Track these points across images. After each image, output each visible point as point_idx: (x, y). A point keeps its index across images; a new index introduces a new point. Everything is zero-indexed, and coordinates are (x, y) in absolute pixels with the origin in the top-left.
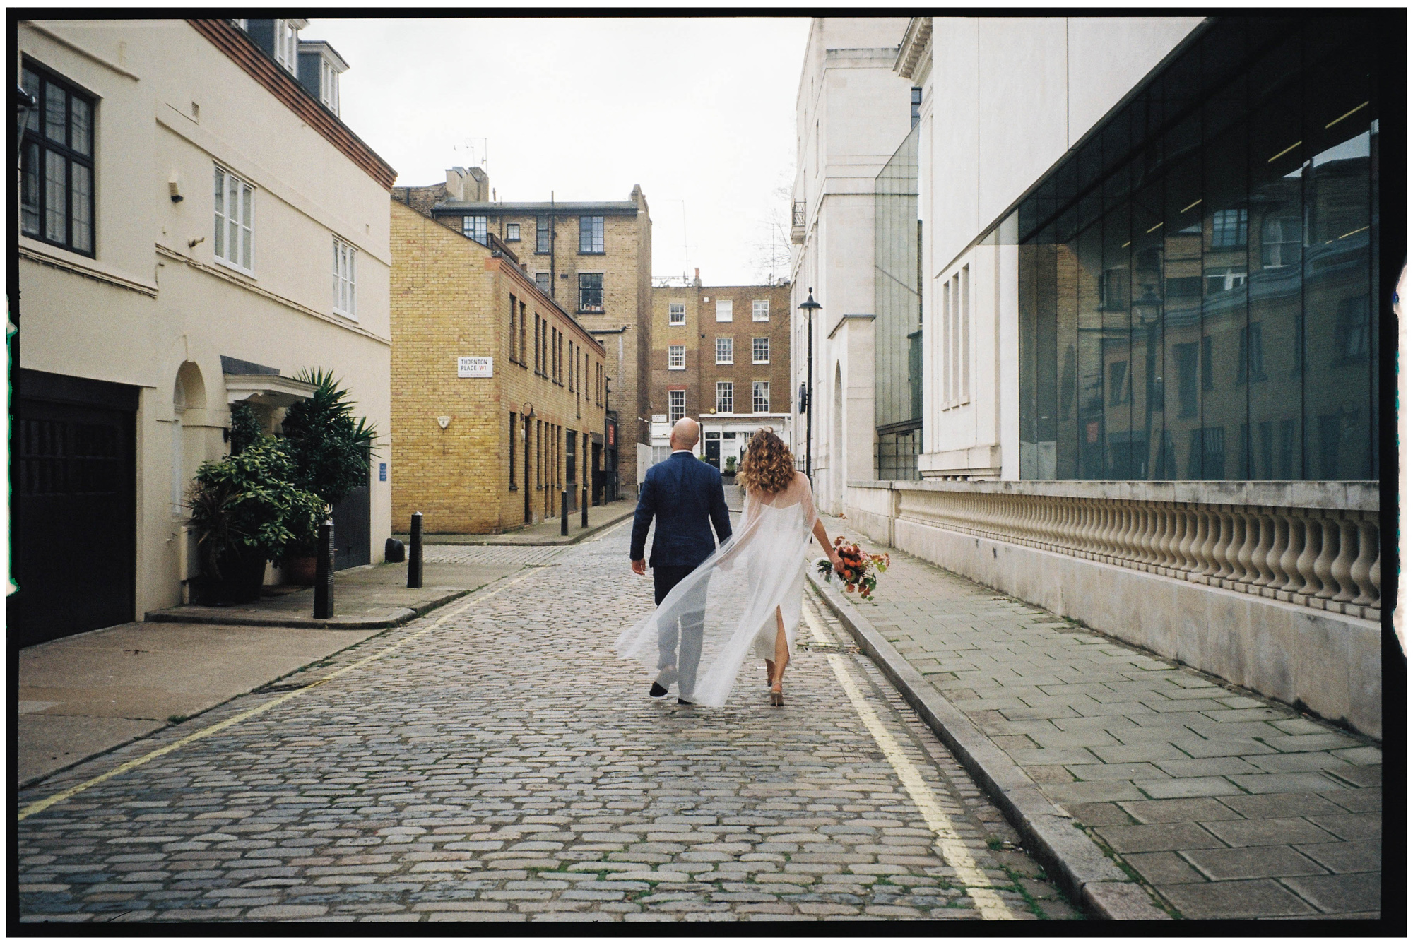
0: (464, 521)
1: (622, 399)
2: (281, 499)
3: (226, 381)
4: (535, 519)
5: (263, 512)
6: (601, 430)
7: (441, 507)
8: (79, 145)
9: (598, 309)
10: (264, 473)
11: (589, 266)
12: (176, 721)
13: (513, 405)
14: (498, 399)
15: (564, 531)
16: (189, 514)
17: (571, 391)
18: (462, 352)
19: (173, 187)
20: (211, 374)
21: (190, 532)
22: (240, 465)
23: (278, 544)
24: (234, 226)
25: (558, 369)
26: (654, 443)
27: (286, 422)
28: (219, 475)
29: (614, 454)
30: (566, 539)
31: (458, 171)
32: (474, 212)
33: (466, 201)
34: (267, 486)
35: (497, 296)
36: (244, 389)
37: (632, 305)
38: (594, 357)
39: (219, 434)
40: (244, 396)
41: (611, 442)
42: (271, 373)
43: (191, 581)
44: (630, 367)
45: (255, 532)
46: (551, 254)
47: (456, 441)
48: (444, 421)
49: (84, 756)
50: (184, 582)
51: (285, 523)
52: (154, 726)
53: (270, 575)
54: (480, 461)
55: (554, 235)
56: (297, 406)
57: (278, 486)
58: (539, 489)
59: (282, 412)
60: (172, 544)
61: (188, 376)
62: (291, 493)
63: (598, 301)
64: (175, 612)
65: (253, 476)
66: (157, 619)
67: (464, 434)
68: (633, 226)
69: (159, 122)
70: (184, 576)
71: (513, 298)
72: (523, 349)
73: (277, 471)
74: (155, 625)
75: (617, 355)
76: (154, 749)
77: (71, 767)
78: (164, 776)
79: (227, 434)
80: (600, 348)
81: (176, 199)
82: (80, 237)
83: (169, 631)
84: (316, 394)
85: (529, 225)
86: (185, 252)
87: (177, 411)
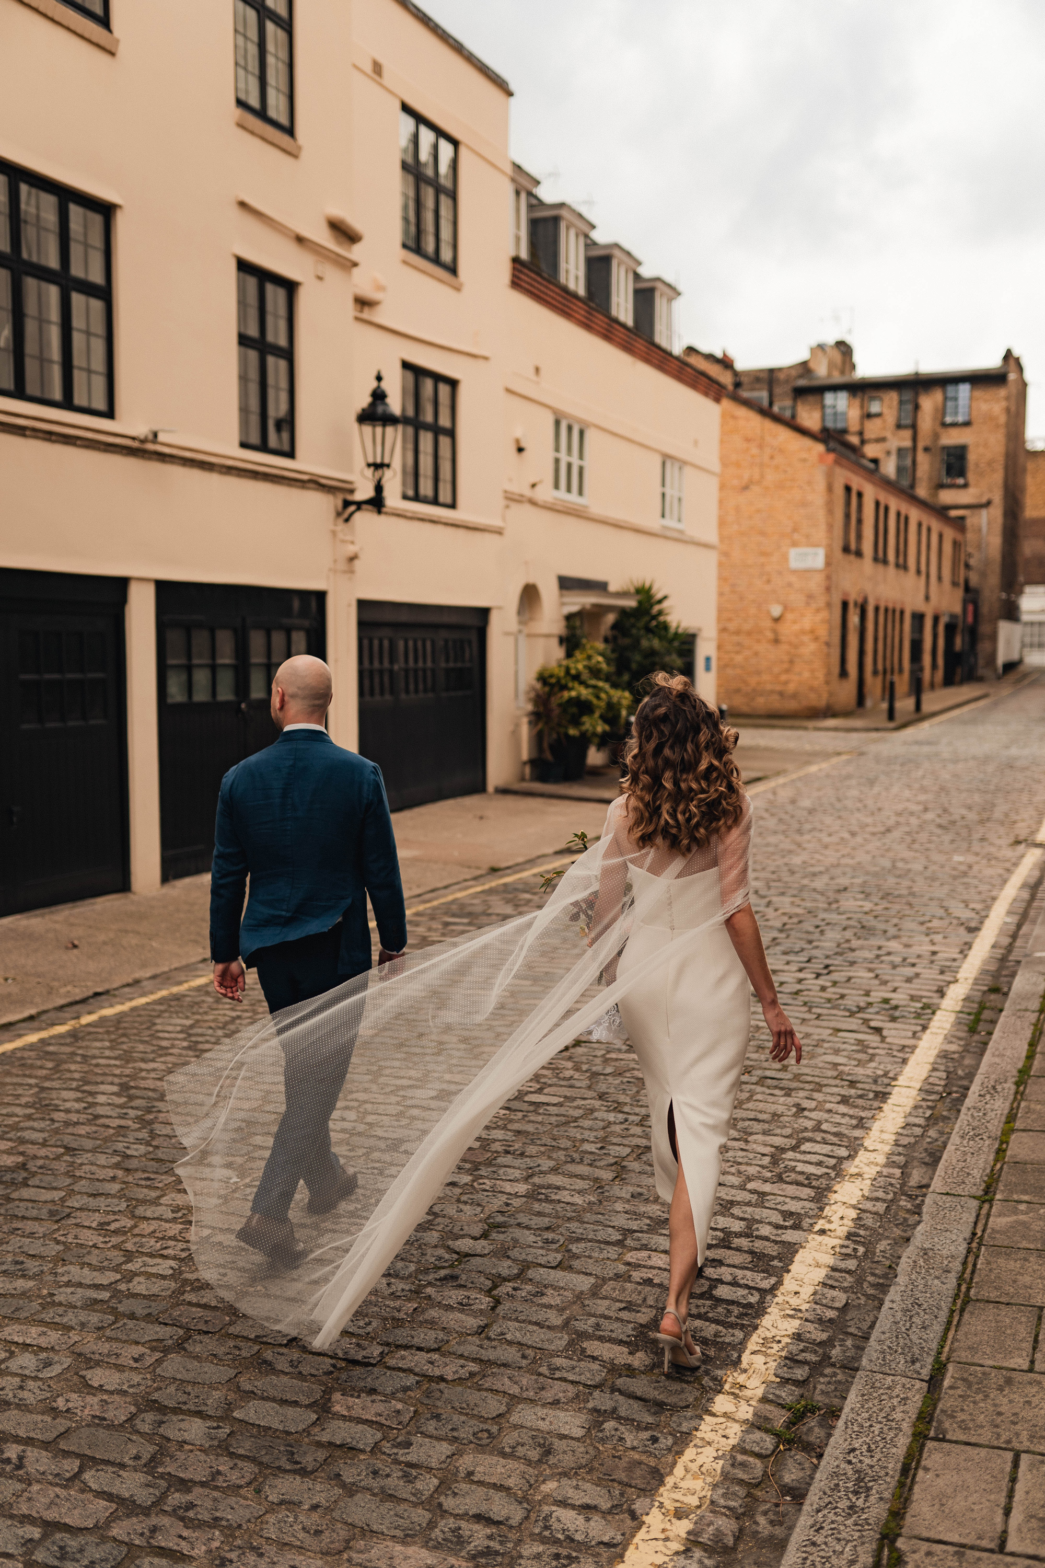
0: (792, 705)
1: (983, 575)
2: (598, 698)
3: (561, 596)
4: (869, 703)
5: (585, 707)
6: (957, 609)
7: (772, 692)
8: (444, 421)
9: (961, 481)
10: (585, 675)
11: (952, 438)
12: (494, 870)
13: (846, 594)
14: (828, 589)
15: (891, 715)
16: (530, 707)
17: (918, 572)
18: (795, 544)
19: (517, 441)
20: (549, 591)
21: (530, 723)
22: (568, 670)
23: (594, 734)
24: (569, 466)
25: (902, 552)
26: (1025, 618)
27: (615, 626)
28: (551, 676)
29: (973, 634)
30: (892, 725)
31: (821, 347)
32: (835, 388)
33: (830, 375)
34: (587, 686)
35: (830, 489)
36: (578, 602)
37: (998, 477)
38: (950, 534)
39: (555, 642)
40: (574, 609)
41: (970, 619)
42: (600, 587)
43: (532, 762)
44: (994, 542)
45: (576, 722)
46: (914, 427)
47: (788, 629)
48: (776, 611)
49: (429, 888)
50: (525, 763)
51: (602, 717)
52: (479, 872)
53: (595, 757)
54: (809, 648)
55: (917, 407)
56: (624, 613)
57: (595, 687)
58: (875, 672)
59: (611, 618)
60: (515, 733)
61: (530, 595)
62: (606, 693)
63: (962, 473)
64: (517, 786)
65: (577, 677)
66: (503, 791)
67: (795, 622)
68: (1002, 392)
69: (508, 390)
70: (525, 756)
71: (848, 489)
72: (859, 537)
73: (595, 672)
74: (500, 797)
75: (980, 530)
76: (471, 887)
77: (419, 895)
78: (472, 905)
79: (562, 640)
80: (959, 524)
81: (520, 450)
82: (445, 495)
83: (511, 802)
84: (640, 603)
85: (892, 397)
86: (528, 492)
87: (521, 622)
